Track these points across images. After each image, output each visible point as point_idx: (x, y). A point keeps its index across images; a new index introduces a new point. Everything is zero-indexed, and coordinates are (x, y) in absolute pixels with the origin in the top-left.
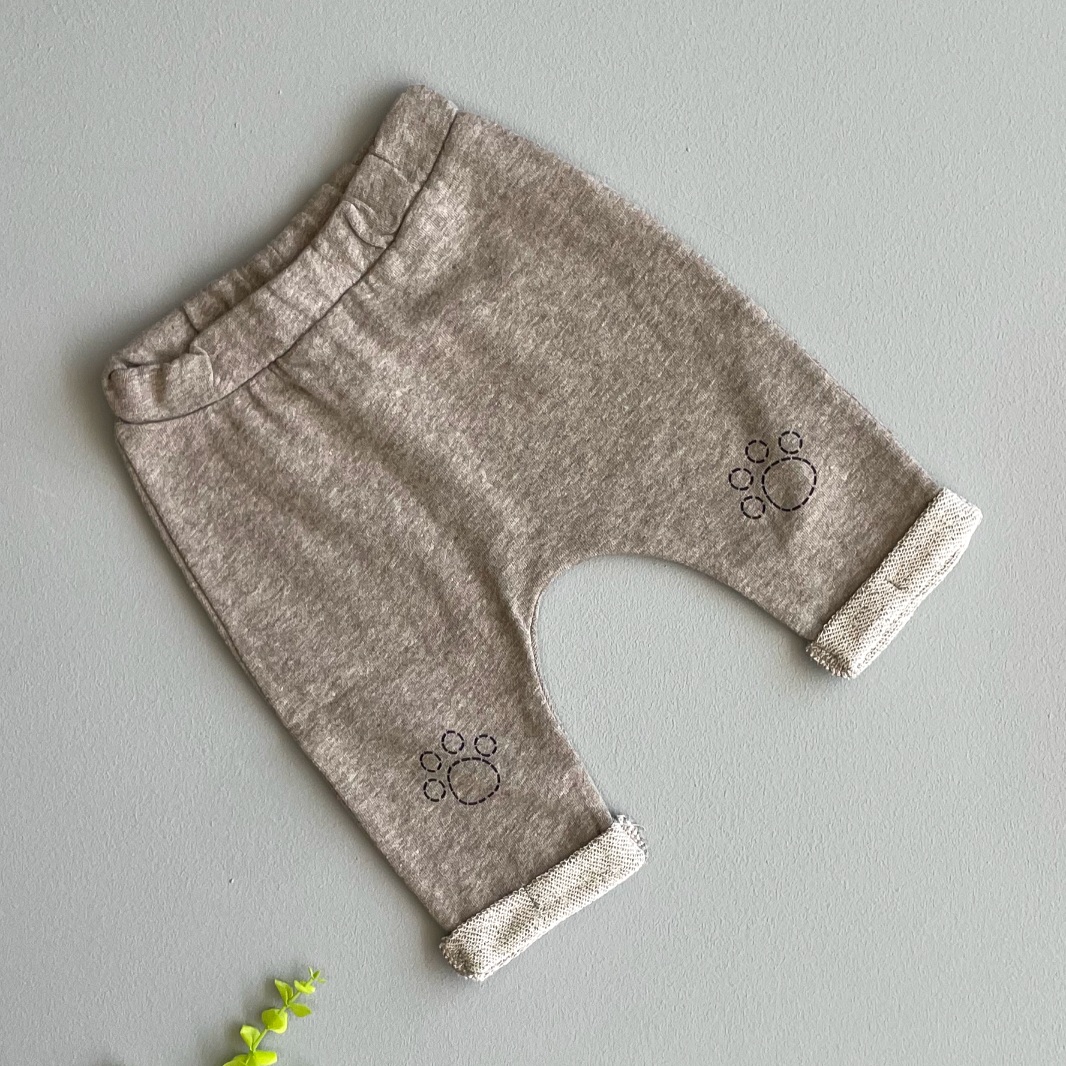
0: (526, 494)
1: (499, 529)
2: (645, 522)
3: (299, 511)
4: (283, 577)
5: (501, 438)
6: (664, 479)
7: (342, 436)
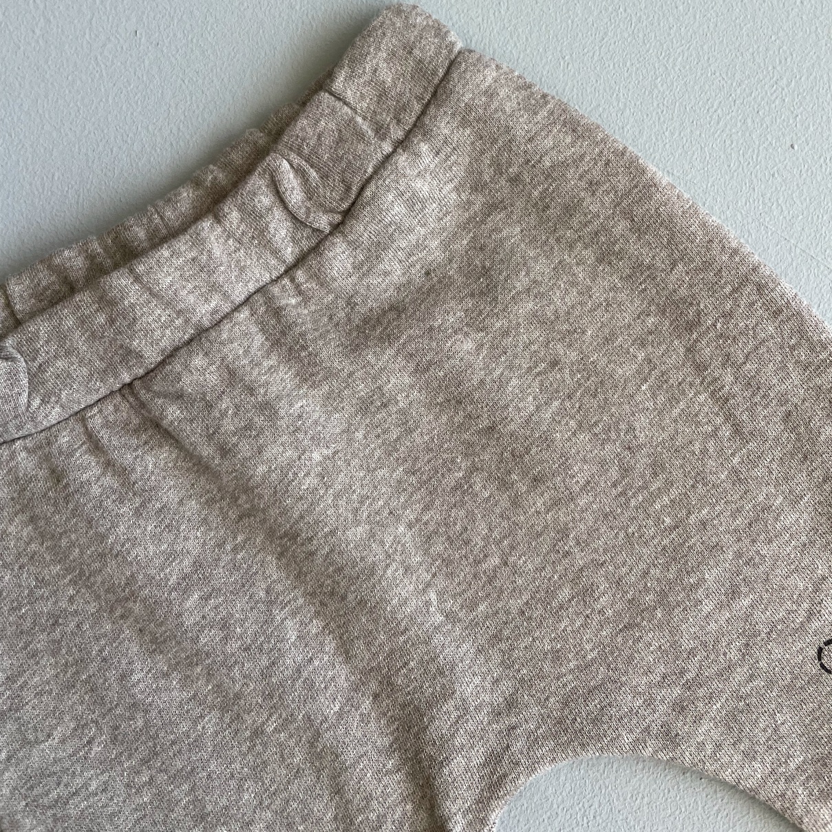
0: (497, 638)
1: (447, 694)
2: (680, 707)
3: (136, 621)
4: (96, 722)
5: (467, 543)
6: (717, 641)
7: (221, 509)
